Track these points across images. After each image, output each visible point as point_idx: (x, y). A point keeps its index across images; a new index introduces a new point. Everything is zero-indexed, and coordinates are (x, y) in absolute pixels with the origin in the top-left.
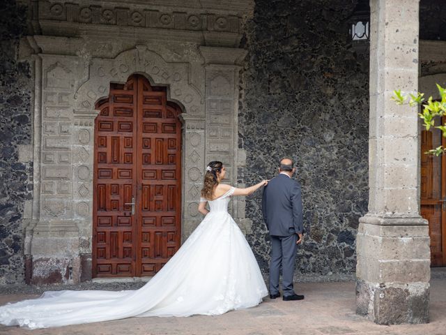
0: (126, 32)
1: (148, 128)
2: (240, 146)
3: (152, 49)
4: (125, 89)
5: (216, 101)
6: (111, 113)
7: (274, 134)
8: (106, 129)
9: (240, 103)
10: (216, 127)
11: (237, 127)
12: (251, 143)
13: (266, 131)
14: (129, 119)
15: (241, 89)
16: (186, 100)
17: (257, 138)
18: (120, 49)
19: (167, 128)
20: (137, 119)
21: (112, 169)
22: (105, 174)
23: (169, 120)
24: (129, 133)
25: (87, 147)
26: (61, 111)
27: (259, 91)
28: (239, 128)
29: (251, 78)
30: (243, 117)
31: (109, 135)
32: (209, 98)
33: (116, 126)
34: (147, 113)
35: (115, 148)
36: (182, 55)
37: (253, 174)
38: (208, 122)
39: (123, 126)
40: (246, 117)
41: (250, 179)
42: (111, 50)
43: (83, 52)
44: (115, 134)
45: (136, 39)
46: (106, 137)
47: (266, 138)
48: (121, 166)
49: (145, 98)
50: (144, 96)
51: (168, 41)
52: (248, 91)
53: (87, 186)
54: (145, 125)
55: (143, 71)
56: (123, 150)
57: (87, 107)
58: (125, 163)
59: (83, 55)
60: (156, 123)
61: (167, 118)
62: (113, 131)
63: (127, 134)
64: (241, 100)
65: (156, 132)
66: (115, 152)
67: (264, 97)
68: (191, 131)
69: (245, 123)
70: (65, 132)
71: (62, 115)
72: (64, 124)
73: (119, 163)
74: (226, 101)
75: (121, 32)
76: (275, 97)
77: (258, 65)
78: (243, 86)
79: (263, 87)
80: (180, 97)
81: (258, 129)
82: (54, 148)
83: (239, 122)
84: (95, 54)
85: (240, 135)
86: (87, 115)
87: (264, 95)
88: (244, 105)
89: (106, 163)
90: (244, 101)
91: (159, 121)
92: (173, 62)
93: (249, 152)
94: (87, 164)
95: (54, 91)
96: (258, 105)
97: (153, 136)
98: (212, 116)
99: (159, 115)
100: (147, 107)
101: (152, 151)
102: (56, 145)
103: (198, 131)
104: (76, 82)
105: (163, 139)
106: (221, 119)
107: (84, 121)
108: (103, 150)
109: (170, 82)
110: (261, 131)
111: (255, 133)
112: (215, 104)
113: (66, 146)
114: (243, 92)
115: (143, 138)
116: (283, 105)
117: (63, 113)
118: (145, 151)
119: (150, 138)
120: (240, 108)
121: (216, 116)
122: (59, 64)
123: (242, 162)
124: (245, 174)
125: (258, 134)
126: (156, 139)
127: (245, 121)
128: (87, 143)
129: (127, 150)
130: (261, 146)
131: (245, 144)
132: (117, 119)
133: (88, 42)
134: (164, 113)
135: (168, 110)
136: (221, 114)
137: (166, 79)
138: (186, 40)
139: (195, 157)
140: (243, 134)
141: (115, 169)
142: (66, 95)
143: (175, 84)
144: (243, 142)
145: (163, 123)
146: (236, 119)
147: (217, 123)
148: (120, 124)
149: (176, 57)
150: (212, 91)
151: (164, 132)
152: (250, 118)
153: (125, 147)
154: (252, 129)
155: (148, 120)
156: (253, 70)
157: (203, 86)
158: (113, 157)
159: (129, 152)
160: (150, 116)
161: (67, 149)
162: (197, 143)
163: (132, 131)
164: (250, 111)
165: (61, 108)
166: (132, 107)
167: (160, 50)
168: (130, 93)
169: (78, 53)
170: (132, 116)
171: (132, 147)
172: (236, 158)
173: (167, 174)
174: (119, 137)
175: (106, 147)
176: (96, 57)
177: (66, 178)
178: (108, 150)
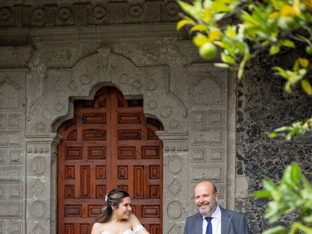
0: (87, 34)
1: (125, 153)
2: (240, 172)
3: (120, 52)
4: (96, 105)
5: (203, 113)
6: (79, 136)
7: (288, 154)
8: (75, 157)
9: (239, 114)
10: (202, 147)
11: (234, 146)
12: (255, 167)
13: (277, 150)
14: (102, 143)
15: (241, 94)
16: (164, 114)
17: (265, 160)
18: (80, 55)
19: (148, 152)
20: (111, 143)
21: (81, 205)
22: (73, 211)
23: (151, 143)
24: (101, 161)
25: (42, 179)
26: (10, 136)
27: (267, 96)
28: (236, 148)
29: (255, 79)
30: (245, 133)
31: (77, 164)
32: (193, 109)
33: (85, 153)
34: (123, 135)
35: (85, 180)
36: (158, 56)
37: (259, 209)
38: (192, 141)
39: (95, 152)
40: (248, 132)
41: (255, 215)
42: (69, 57)
43: (37, 63)
44: (84, 162)
45: (99, 41)
46: (74, 166)
47: (277, 160)
48: (93, 201)
49: (120, 116)
50: (119, 114)
51: (140, 39)
52: (250, 98)
53: (43, 225)
54: (121, 149)
55: (109, 80)
56: (94, 182)
57: (42, 130)
58: (97, 198)
59: (37, 67)
60: (134, 147)
61: (148, 139)
62: (82, 159)
63: (100, 162)
64: (241, 110)
65: (135, 159)
66: (85, 185)
67: (275, 104)
68: (170, 154)
69: (247, 140)
70: (15, 161)
71: (11, 141)
72: (14, 152)
73: (89, 198)
74: (216, 112)
75: (80, 34)
76: (291, 102)
77: (264, 60)
78: (244, 90)
79: (272, 90)
80: (156, 110)
81: (265, 147)
82: (4, 180)
83: (237, 139)
84: (50, 64)
85: (238, 156)
86: (40, 139)
87: (274, 100)
88: (246, 116)
89: (74, 198)
90: (246, 110)
91: (138, 144)
92: (146, 66)
93: (253, 180)
94: (42, 199)
95: (4, 113)
96: (266, 115)
97: (130, 163)
98: (196, 133)
99: (138, 137)
100: (122, 127)
101: (129, 183)
102: (5, 177)
103: (180, 154)
104: (29, 101)
105: (143, 166)
106: (209, 136)
107: (39, 147)
108: (70, 182)
109: (142, 92)
110: (270, 150)
111: (261, 154)
112: (200, 117)
113: (16, 178)
114: (243, 98)
115: (119, 166)
116: (303, 112)
117: (12, 139)
118: (122, 182)
119: (127, 166)
120: (240, 120)
121: (201, 133)
122: (7, 80)
123: (242, 193)
124: (246, 209)
125: (267, 155)
126: (135, 166)
127: (247, 137)
128: (42, 174)
129: (99, 182)
130: (271, 171)
131: (246, 169)
132: (87, 144)
133: (42, 51)
134: (144, 133)
135: (149, 129)
136: (208, 130)
137: (138, 89)
138: (163, 36)
139: (175, 188)
140: (243, 156)
141: (85, 205)
142: (16, 116)
143: (149, 94)
144: (244, 166)
145: (143, 147)
146: (233, 135)
147: (203, 142)
148: (90, 149)
149: (150, 59)
150: (196, 99)
151: (144, 157)
152: (254, 133)
153: (97, 178)
154: (257, 148)
155: (124, 143)
156: (257, 68)
157: (186, 94)
158: (82, 190)
159: (102, 184)
160: (127, 138)
161: (18, 181)
162: (178, 169)
163: (105, 158)
164: (254, 123)
165: (10, 133)
166: (105, 128)
167: (129, 52)
168: (102, 110)
169: (31, 65)
170: (105, 140)
171: (105, 178)
172: (232, 188)
173: (148, 211)
174: (89, 166)
175: (74, 178)
176: (52, 68)
177: (17, 217)
178: (77, 182)
